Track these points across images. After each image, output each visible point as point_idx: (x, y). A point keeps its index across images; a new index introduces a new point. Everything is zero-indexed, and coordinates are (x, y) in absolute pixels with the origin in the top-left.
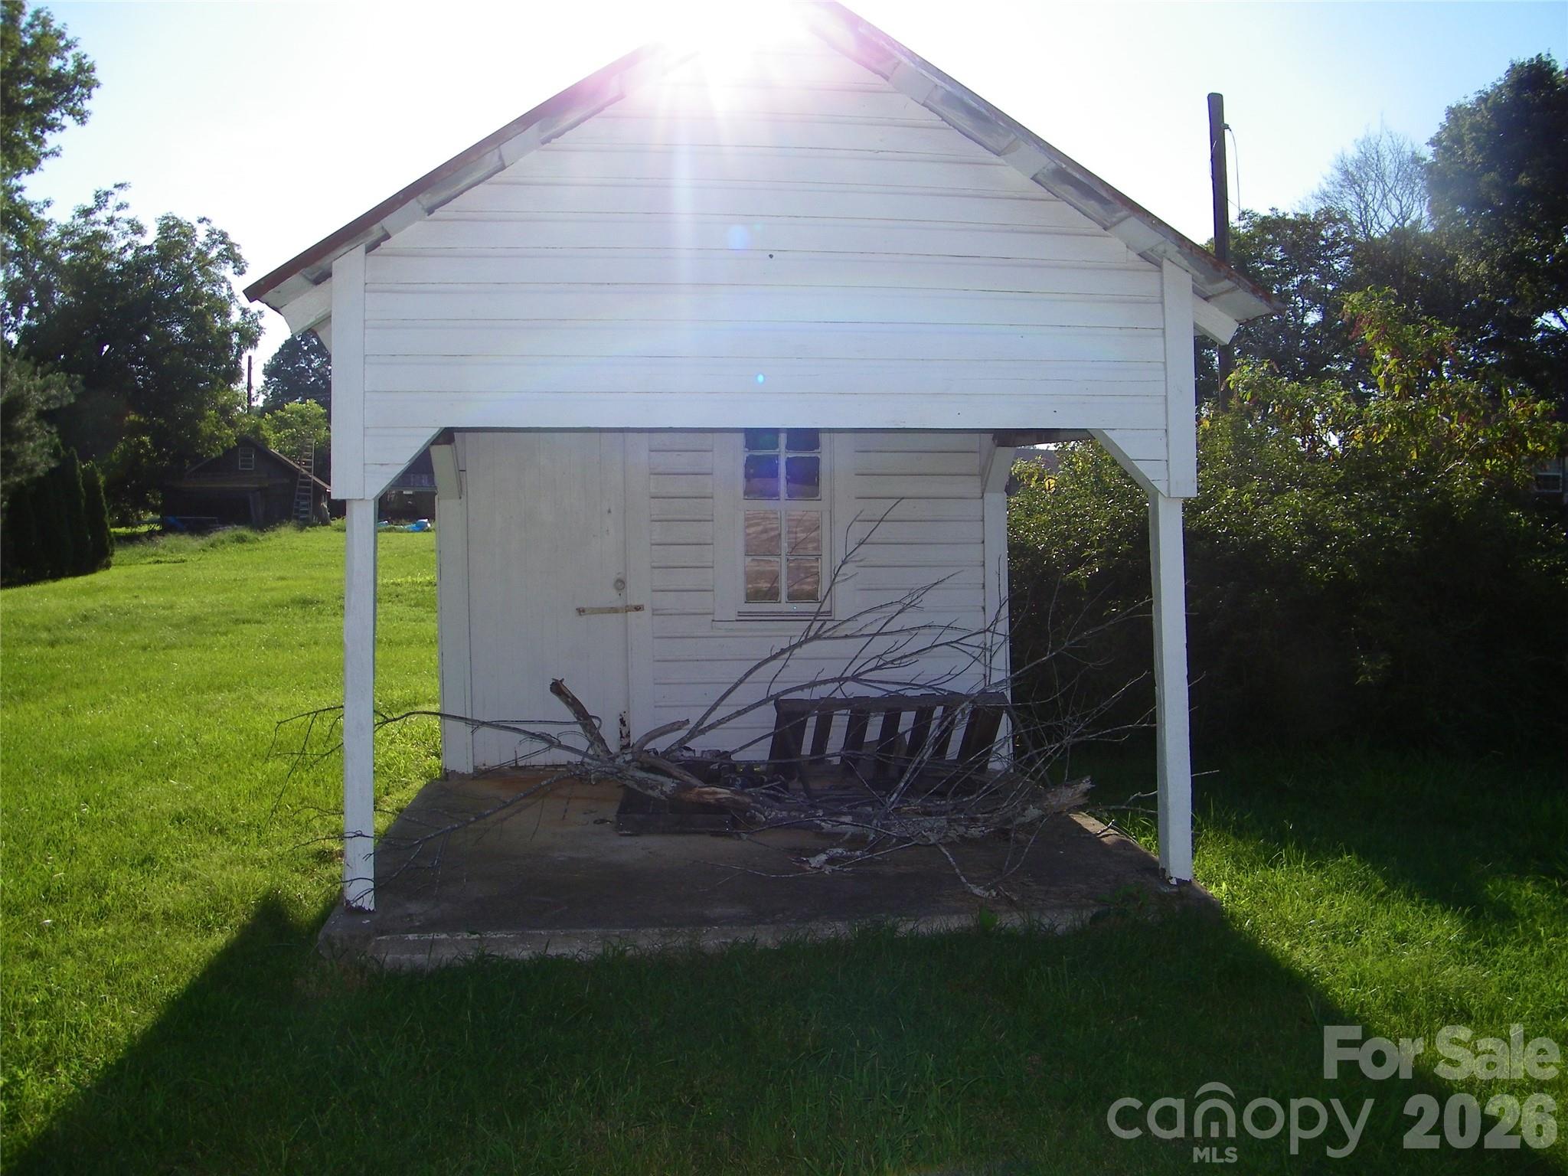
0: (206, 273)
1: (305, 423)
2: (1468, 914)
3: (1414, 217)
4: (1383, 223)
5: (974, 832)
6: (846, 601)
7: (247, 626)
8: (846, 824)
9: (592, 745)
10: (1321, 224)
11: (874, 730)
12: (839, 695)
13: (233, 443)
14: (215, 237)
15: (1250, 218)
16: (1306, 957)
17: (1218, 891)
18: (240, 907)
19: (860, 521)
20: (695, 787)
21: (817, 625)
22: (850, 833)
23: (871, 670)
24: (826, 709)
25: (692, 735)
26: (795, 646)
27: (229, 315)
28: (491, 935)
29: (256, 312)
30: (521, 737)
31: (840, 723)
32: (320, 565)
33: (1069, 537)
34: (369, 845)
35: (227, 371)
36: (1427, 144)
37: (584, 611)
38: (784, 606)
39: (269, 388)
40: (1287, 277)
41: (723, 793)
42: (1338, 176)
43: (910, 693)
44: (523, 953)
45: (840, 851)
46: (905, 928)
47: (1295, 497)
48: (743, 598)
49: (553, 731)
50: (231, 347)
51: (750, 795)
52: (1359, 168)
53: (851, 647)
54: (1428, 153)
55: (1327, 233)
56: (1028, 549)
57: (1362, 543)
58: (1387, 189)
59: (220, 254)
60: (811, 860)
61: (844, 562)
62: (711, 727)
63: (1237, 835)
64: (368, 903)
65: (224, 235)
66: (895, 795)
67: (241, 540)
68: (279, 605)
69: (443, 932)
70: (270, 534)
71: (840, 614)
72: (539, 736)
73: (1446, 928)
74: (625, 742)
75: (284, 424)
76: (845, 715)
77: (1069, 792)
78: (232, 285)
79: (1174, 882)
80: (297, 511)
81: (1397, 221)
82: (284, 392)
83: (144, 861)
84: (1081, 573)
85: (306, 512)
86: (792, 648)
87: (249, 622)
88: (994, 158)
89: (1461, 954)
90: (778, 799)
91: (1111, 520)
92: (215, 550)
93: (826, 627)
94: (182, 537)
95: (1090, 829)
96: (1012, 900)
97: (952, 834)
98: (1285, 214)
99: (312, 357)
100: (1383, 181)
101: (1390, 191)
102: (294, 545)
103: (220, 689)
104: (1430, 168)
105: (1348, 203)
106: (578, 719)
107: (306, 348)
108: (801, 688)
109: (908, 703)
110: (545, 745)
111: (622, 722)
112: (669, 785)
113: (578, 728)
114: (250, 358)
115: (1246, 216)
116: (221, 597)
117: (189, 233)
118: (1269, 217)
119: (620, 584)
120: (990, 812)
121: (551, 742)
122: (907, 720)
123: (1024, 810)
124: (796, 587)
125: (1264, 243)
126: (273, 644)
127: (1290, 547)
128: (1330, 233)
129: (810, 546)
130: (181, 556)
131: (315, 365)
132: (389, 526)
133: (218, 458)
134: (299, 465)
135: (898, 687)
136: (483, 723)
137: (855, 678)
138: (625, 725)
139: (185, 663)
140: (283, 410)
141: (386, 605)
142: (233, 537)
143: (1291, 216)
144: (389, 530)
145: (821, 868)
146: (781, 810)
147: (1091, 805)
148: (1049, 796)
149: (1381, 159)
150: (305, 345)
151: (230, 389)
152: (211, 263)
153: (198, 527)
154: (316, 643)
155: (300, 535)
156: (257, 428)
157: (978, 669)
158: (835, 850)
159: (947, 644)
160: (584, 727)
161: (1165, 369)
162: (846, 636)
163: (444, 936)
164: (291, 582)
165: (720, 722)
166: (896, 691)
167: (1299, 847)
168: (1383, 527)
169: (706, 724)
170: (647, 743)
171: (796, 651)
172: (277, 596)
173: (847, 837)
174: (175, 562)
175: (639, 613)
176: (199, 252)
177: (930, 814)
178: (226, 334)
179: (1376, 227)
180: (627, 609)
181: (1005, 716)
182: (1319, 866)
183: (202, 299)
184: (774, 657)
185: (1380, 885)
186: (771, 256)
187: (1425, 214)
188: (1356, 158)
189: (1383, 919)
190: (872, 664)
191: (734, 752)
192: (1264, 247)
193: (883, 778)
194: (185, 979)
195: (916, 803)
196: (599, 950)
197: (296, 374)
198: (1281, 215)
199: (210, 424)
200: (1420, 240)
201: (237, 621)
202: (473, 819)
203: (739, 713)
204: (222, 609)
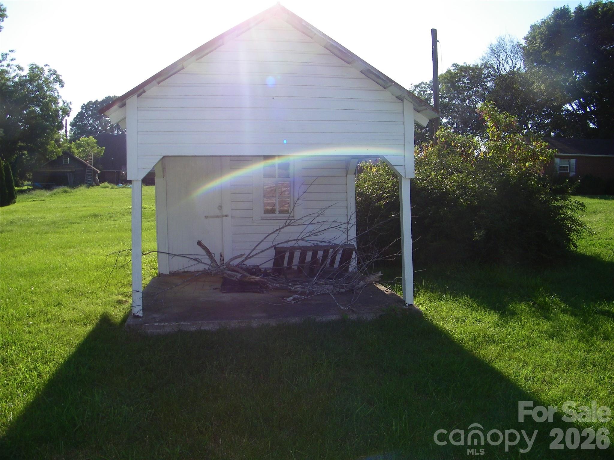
0: (48, 87)
1: (88, 145)
2: (501, 313)
3: (518, 66)
4: (506, 68)
5: (342, 290)
6: (299, 212)
7: (74, 224)
8: (298, 288)
9: (212, 262)
10: (483, 69)
11: (309, 258)
12: (296, 245)
13: (61, 154)
14: (52, 72)
15: (456, 66)
16: (448, 326)
17: (422, 308)
18: (95, 318)
19: (304, 185)
20: (248, 276)
21: (289, 221)
22: (300, 291)
23: (308, 236)
24: (292, 250)
25: (246, 259)
26: (281, 228)
27: (58, 104)
28: (182, 323)
29: (69, 102)
30: (188, 259)
31: (297, 254)
32: (98, 201)
33: (378, 190)
34: (140, 295)
35: (58, 125)
36: (523, 39)
37: (207, 217)
38: (277, 215)
39: (72, 131)
40: (470, 89)
41: (257, 278)
42: (489, 51)
43: (321, 244)
44: (193, 329)
45: (297, 296)
46: (318, 319)
47: (456, 176)
48: (263, 212)
49: (199, 257)
50: (59, 116)
51: (266, 279)
52: (497, 48)
53: (301, 228)
54: (523, 43)
55: (485, 72)
56: (364, 194)
57: (479, 192)
58: (507, 56)
59: (54, 79)
60: (287, 299)
61: (298, 199)
62: (253, 256)
63: (431, 291)
64: (141, 314)
65: (55, 72)
66: (315, 278)
67: (65, 192)
68: (85, 217)
69: (166, 322)
70: (77, 189)
71: (297, 217)
72: (194, 259)
73: (493, 317)
74: (222, 262)
75: (79, 146)
76: (299, 252)
77: (374, 276)
78: (59, 92)
79: (407, 305)
80: (86, 180)
81: (511, 68)
82: (78, 133)
83: (58, 304)
84: (382, 203)
85: (90, 181)
86: (280, 229)
87: (75, 223)
88: (348, 65)
89: (496, 325)
90: (276, 280)
91: (392, 184)
92: (55, 196)
93: (292, 222)
94: (42, 191)
95: (382, 289)
96: (353, 311)
97: (335, 291)
98: (469, 65)
99: (89, 119)
100: (506, 53)
101: (509, 56)
102: (87, 194)
103: (70, 247)
104: (523, 48)
105: (493, 61)
106: (207, 254)
107: (87, 115)
108: (284, 243)
109: (320, 248)
110: (196, 262)
111: (221, 256)
112: (239, 276)
113: (207, 257)
114: (66, 120)
115: (454, 66)
116: (63, 214)
117: (41, 70)
118: (463, 66)
119: (220, 207)
120: (348, 283)
121: (199, 261)
122: (320, 253)
123: (359, 282)
124: (281, 208)
125: (461, 76)
126: (86, 231)
127: (454, 194)
128: (486, 72)
129: (286, 193)
130: (43, 198)
131: (90, 122)
132: (123, 186)
133: (55, 160)
134: (87, 162)
135: (317, 242)
136: (176, 255)
137: (302, 239)
138: (222, 257)
139: (53, 238)
140: (79, 140)
141: (127, 216)
142: (62, 191)
143: (471, 66)
144: (123, 188)
145: (291, 301)
146: (277, 284)
147: (382, 281)
148: (367, 278)
149: (506, 44)
150: (87, 114)
151: (59, 133)
152: (50, 82)
153: (48, 187)
154: (102, 231)
155: (88, 189)
156: (70, 148)
157: (344, 236)
158: (295, 296)
159: (334, 227)
160: (209, 256)
161: (404, 135)
162: (299, 225)
163: (167, 324)
164: (88, 208)
165: (256, 255)
166: (316, 244)
167: (451, 294)
168: (486, 187)
169: (251, 255)
170: (231, 261)
171: (282, 230)
172: (84, 213)
173: (299, 292)
174: (40, 201)
175: (226, 217)
176: (46, 78)
177: (327, 284)
178: (57, 111)
179: (504, 70)
180: (223, 216)
181: (354, 252)
182: (456, 300)
183: (47, 97)
184: (273, 232)
185: (475, 305)
186: (273, 98)
187: (522, 65)
188: (496, 44)
189: (474, 315)
190: (308, 235)
191: (260, 265)
192: (462, 77)
193: (312, 272)
194: (82, 339)
195: (323, 281)
196: (218, 328)
197: (83, 126)
198: (468, 65)
199: (52, 146)
200: (520, 75)
201: (71, 223)
202: (174, 286)
203: (262, 251)
204: (65, 218)
